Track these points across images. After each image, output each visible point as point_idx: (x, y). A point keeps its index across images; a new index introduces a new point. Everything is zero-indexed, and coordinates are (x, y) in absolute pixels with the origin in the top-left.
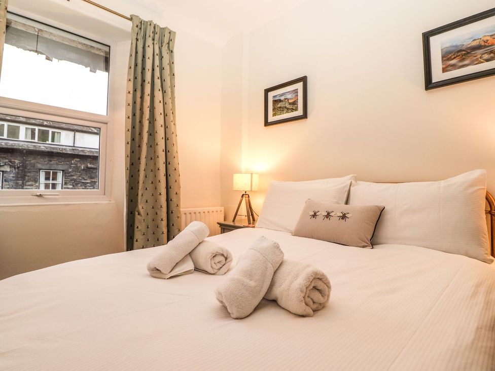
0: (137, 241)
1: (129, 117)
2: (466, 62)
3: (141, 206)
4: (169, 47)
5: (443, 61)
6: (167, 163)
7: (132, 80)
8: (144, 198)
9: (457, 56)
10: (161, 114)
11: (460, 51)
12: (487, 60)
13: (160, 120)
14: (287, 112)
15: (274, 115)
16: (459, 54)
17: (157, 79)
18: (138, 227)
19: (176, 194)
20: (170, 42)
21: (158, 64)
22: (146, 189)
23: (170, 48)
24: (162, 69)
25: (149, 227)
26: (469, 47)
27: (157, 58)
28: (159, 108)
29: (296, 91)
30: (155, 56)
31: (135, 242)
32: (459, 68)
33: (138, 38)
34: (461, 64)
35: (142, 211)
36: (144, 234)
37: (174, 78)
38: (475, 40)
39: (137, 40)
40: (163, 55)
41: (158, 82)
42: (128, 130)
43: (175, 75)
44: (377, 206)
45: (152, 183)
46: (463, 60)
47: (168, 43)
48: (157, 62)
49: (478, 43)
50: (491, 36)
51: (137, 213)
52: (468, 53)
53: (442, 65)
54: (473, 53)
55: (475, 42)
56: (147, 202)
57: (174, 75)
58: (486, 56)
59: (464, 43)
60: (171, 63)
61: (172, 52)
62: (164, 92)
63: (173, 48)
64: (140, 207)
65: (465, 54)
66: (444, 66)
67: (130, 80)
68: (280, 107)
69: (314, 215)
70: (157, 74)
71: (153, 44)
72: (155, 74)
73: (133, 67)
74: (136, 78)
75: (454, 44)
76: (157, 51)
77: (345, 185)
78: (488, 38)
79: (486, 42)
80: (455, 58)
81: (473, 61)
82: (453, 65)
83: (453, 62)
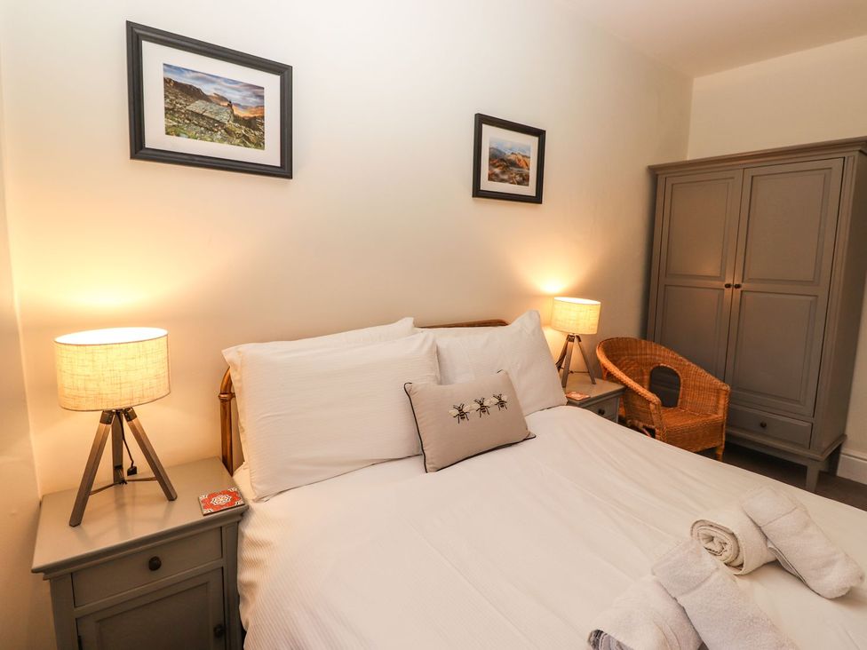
2: (506, 177)
5: (490, 165)
9: (500, 166)
11: (502, 160)
12: (519, 183)
15: (172, 131)
16: (502, 163)
26: (509, 160)
32: (500, 182)
34: (502, 177)
38: (512, 153)
46: (503, 173)
49: (514, 159)
52: (507, 166)
53: (489, 170)
54: (511, 168)
55: (513, 156)
58: (518, 178)
65: (505, 166)
66: (490, 172)
68: (200, 115)
69: (462, 415)
75: (500, 148)
78: (520, 157)
79: (519, 160)
80: (498, 166)
81: (510, 178)
82: (497, 175)
83: (497, 170)
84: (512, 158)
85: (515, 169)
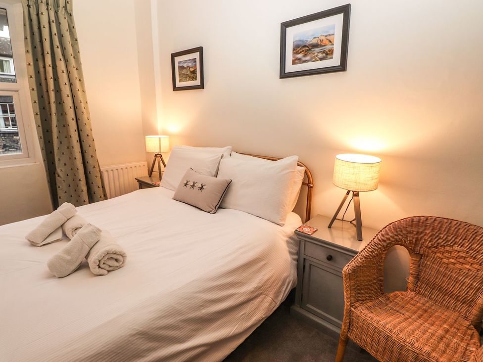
0: (60, 198)
1: (33, 90)
2: (308, 58)
3: (60, 169)
4: (66, 10)
5: (294, 53)
6: (79, 130)
7: (30, 51)
8: (62, 162)
9: (302, 51)
10: (66, 84)
11: (305, 46)
12: (321, 59)
13: (66, 90)
14: (189, 80)
15: (180, 81)
16: (304, 49)
17: (57, 49)
18: (59, 187)
19: (92, 156)
20: (68, 5)
21: (56, 32)
22: (63, 154)
23: (68, 11)
24: (61, 36)
25: (71, 185)
26: (311, 44)
27: (54, 26)
28: (63, 78)
29: (195, 60)
30: (52, 23)
31: (59, 199)
32: (303, 63)
33: (30, 4)
34: (304, 59)
35: (61, 174)
36: (66, 192)
37: (77, 43)
38: (315, 38)
39: (29, 6)
40: (60, 21)
41: (58, 52)
42: (35, 102)
43: (78, 39)
44: (226, 180)
45: (68, 148)
46: (305, 55)
47: (65, 7)
48: (54, 30)
49: (316, 42)
50: (326, 36)
51: (57, 175)
52: (310, 49)
53: (293, 57)
54: (312, 50)
55: (315, 39)
56: (65, 165)
57: (76, 40)
58: (320, 55)
59: (308, 40)
60: (71, 28)
61: (71, 15)
62: (66, 61)
63: (72, 10)
64: (58, 170)
65: (307, 50)
66: (294, 59)
67: (28, 52)
68: (184, 74)
69: (186, 185)
70: (56, 42)
71: (47, 9)
72: (54, 43)
73: (29, 37)
74: (35, 47)
75: (302, 39)
76: (53, 18)
77: (217, 157)
78: (323, 38)
79: (321, 41)
80: (301, 52)
81: (312, 58)
82: (299, 59)
83: (300, 56)
84: (315, 41)
85: (317, 50)
